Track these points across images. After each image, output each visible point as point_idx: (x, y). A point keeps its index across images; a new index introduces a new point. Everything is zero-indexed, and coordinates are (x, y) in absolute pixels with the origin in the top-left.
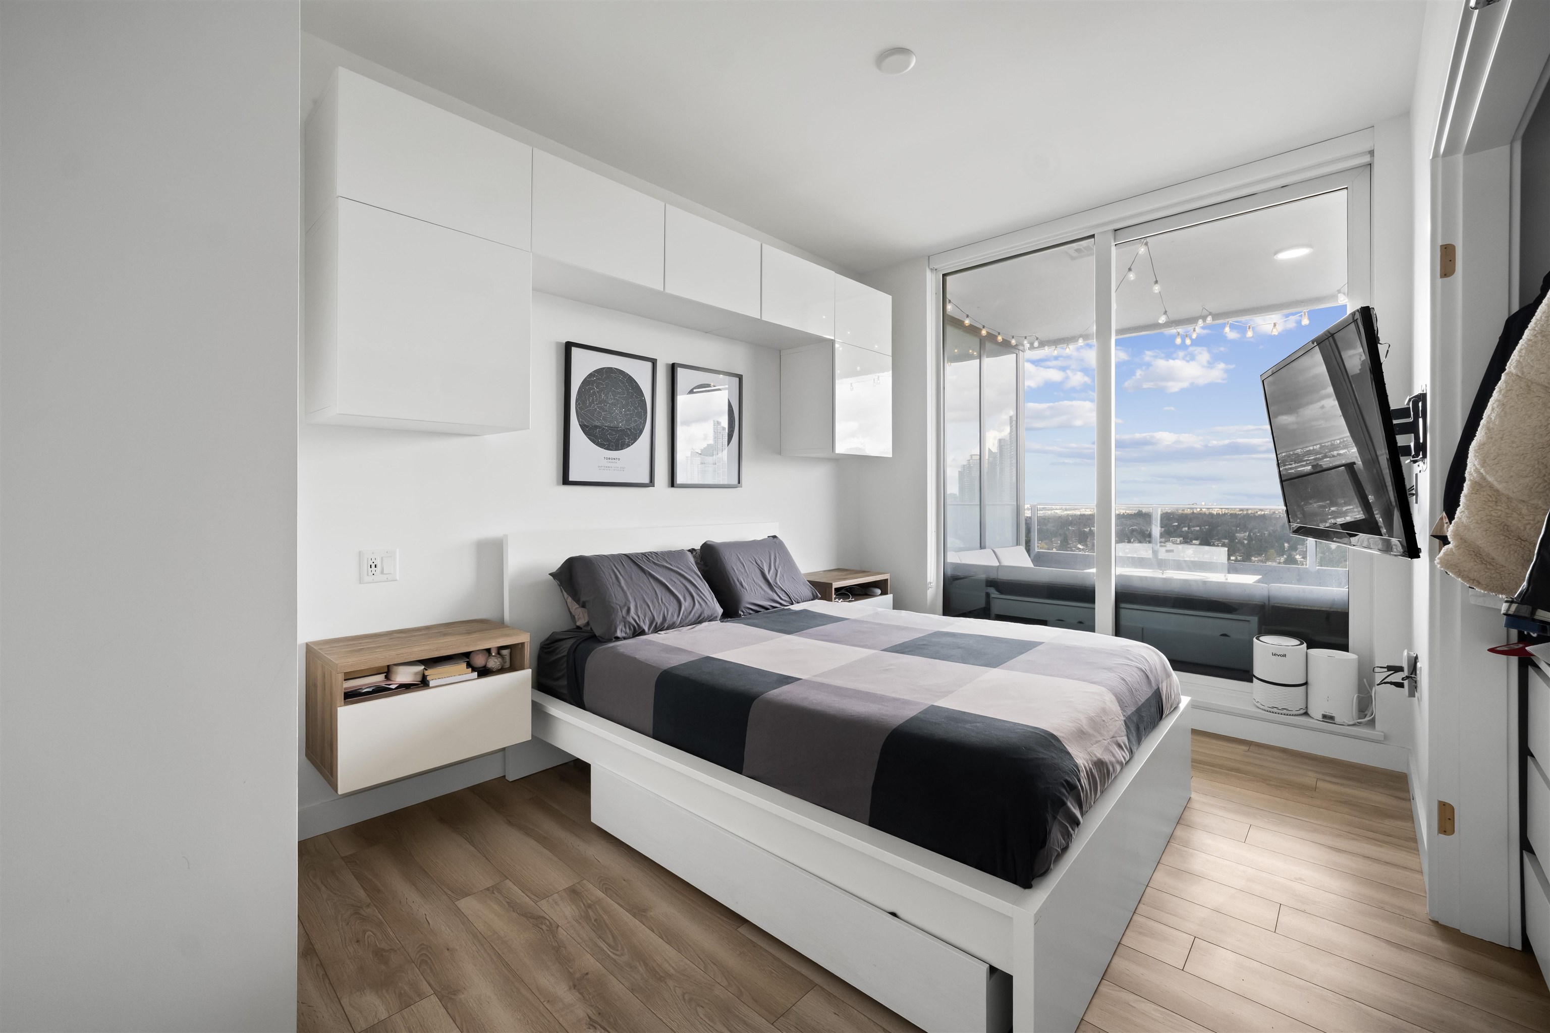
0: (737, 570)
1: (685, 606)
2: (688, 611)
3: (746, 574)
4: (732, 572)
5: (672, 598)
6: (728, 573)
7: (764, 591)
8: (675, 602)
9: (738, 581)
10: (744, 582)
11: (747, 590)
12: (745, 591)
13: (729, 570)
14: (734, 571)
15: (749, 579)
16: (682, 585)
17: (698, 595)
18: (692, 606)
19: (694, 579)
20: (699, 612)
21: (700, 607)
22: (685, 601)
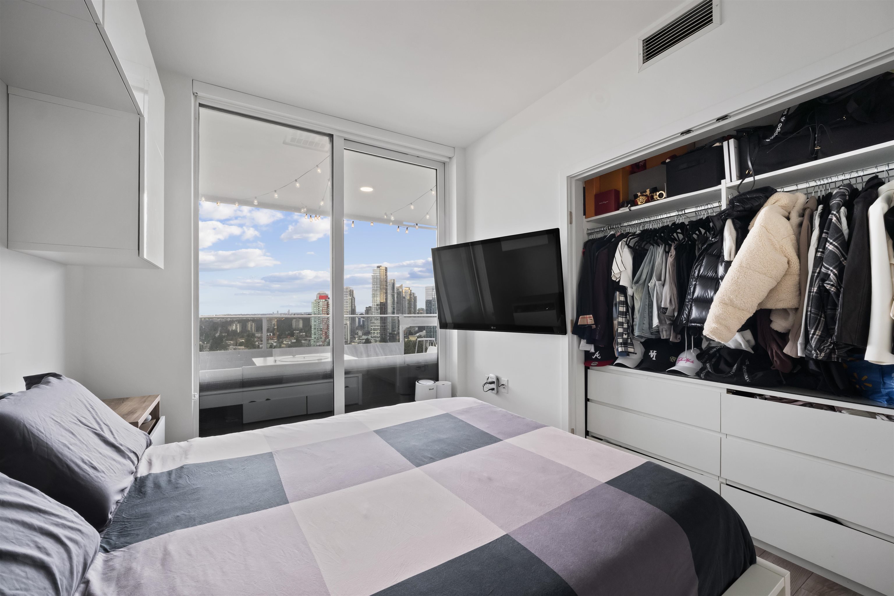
0: (71, 445)
1: (56, 566)
2: (67, 573)
3: (85, 447)
4: (66, 452)
5: (18, 570)
6: (60, 456)
7: (119, 463)
8: (31, 572)
9: (85, 463)
10: (92, 460)
11: (103, 472)
12: (103, 475)
13: (61, 450)
14: (69, 448)
15: (94, 454)
16: (10, 525)
17: (57, 525)
18: (65, 556)
19: (20, 496)
20: (82, 560)
21: (77, 547)
22: (48, 554)
